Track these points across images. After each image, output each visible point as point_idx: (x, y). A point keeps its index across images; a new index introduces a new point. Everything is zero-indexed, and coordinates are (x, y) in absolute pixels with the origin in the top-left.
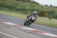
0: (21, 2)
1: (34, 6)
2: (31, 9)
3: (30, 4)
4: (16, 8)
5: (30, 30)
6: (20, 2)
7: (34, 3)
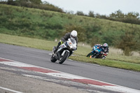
0: (20, 8)
1: (51, 16)
2: (45, 23)
3: (41, 10)
4: (7, 23)
5: (70, 80)
6: (16, 7)
7: (51, 10)
